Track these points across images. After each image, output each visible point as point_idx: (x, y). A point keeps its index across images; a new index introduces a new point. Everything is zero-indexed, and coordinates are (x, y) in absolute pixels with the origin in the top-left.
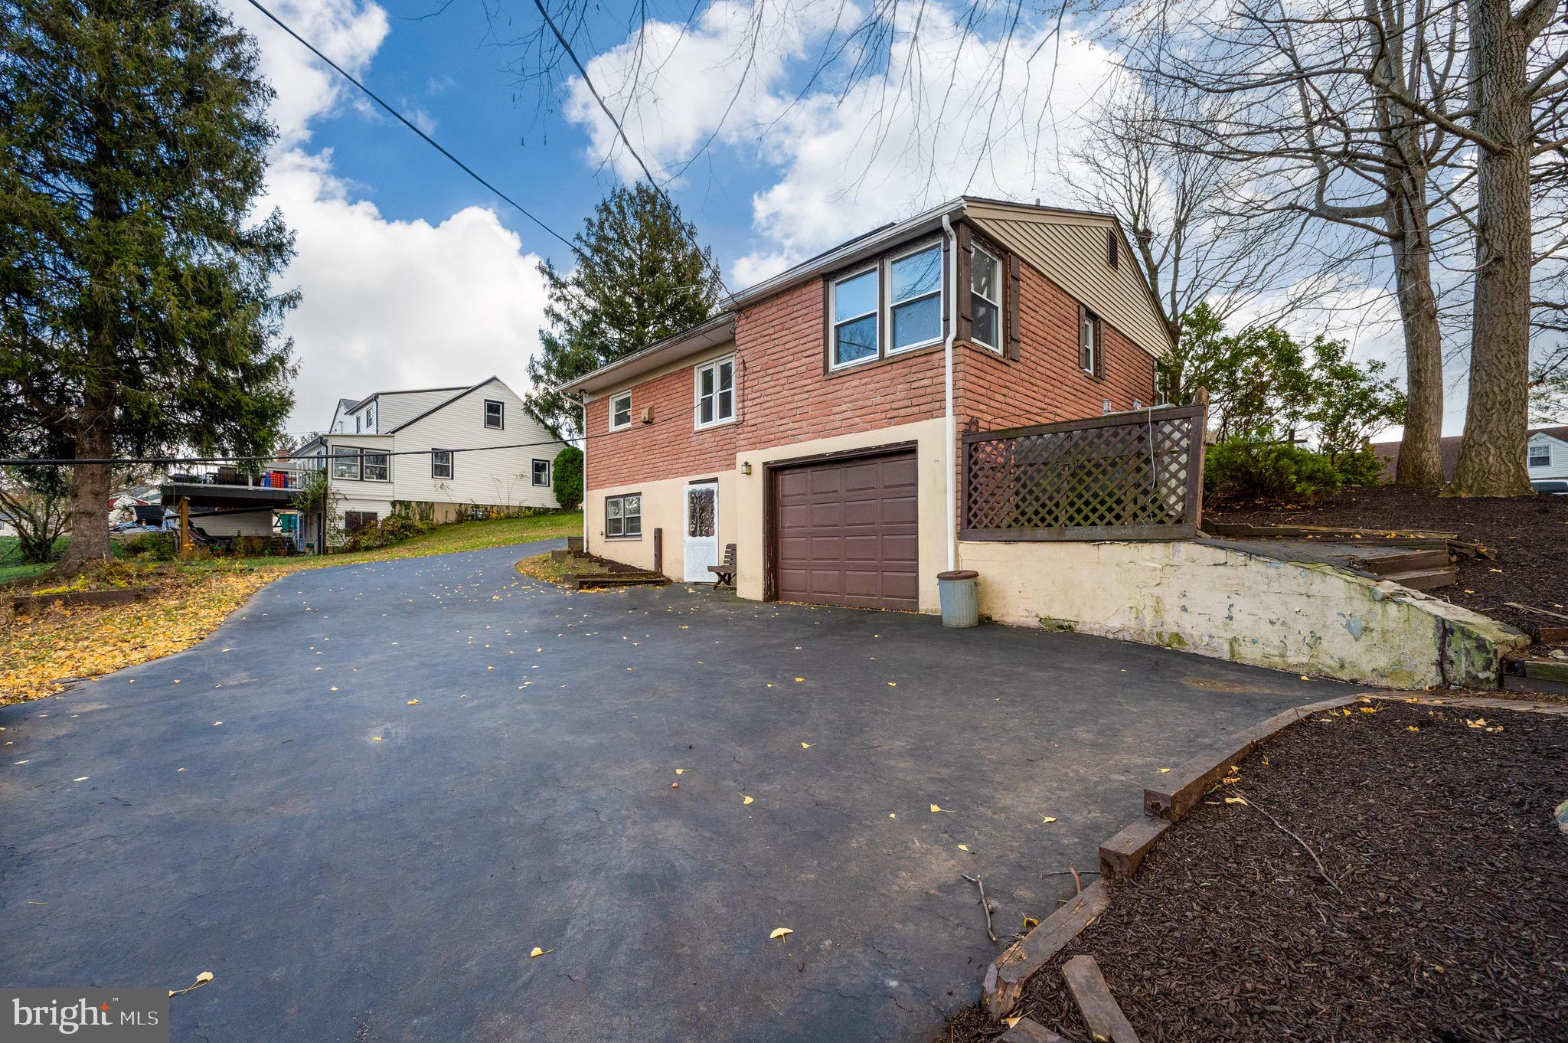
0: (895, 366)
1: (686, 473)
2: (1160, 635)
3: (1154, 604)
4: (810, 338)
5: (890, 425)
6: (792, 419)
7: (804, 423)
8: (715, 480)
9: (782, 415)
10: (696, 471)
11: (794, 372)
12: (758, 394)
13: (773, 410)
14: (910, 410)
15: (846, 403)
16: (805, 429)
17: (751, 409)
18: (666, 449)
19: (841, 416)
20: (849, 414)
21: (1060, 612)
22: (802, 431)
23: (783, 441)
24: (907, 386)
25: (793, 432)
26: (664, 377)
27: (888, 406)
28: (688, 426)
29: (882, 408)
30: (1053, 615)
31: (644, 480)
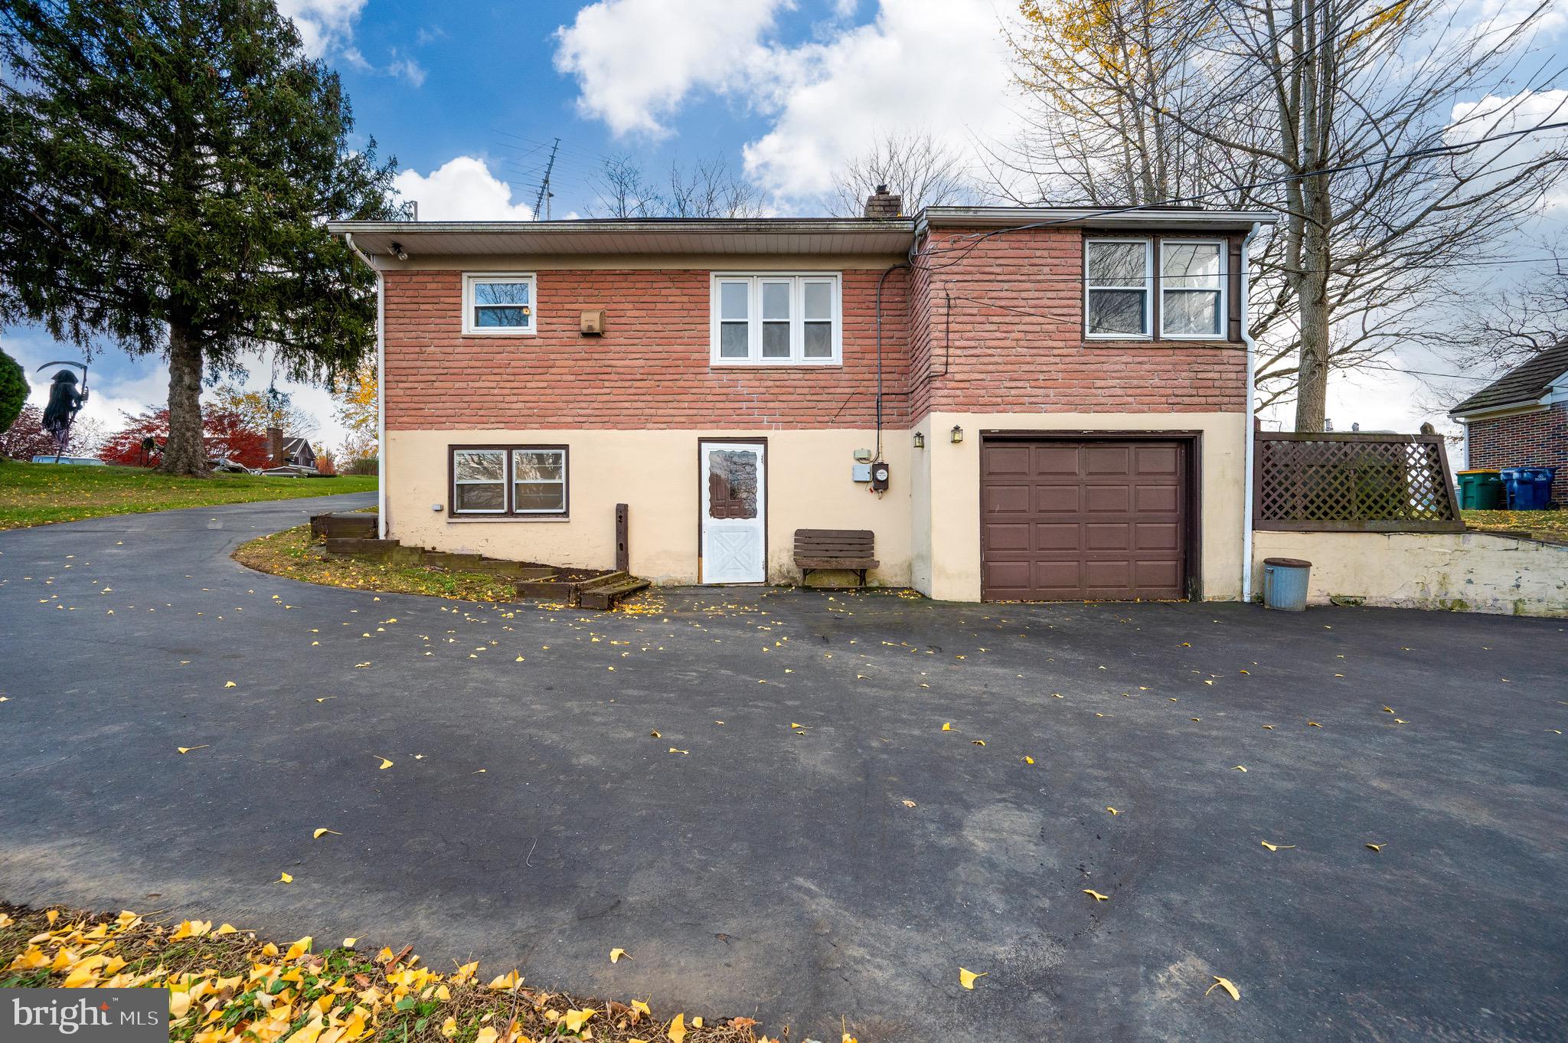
0: (1177, 352)
1: (691, 423)
2: (1442, 602)
3: (1440, 579)
4: (1062, 294)
5: (1173, 410)
6: (1033, 383)
7: (1051, 392)
8: (763, 441)
9: (1015, 375)
10: (716, 423)
11: (1037, 328)
12: (972, 343)
13: (1000, 368)
14: (1196, 400)
15: (1114, 378)
16: (1053, 399)
17: (958, 360)
18: (638, 384)
19: (1108, 392)
20: (1119, 392)
21: (1349, 590)
22: (1047, 400)
23: (1017, 408)
24: (1192, 375)
25: (1033, 399)
26: (634, 272)
27: (1169, 391)
28: (695, 356)
29: (1162, 391)
30: (1342, 593)
31: (578, 425)
